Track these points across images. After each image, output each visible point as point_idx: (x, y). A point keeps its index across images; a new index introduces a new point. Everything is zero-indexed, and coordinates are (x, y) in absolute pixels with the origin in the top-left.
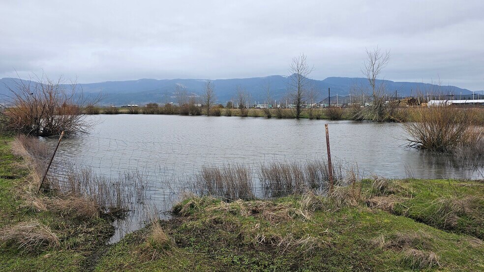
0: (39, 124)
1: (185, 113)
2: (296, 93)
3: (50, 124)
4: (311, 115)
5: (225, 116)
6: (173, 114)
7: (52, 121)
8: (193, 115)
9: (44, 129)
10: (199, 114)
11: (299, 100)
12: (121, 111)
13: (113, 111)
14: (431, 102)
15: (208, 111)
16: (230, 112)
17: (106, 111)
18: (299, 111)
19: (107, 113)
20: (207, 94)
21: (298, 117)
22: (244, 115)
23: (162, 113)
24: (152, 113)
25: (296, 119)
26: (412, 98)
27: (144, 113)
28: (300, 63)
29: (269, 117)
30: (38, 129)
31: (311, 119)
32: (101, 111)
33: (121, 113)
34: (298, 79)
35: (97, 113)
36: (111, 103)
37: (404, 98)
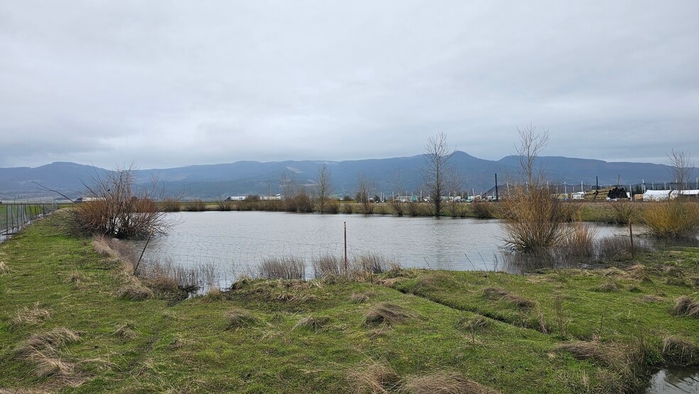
0: (113, 225)
1: (292, 209)
2: (434, 182)
3: (126, 224)
4: (454, 212)
5: (344, 213)
6: (276, 210)
7: (128, 220)
8: (302, 211)
9: (119, 230)
10: (310, 211)
11: (438, 191)
12: (208, 207)
13: (198, 207)
14: (649, 194)
15: (322, 207)
16: (350, 207)
17: (189, 206)
18: (438, 207)
19: (190, 210)
20: (321, 184)
21: (438, 215)
22: (369, 211)
23: (262, 209)
24: (249, 209)
25: (434, 217)
26: (615, 188)
27: (238, 210)
28: (438, 143)
29: (400, 215)
30: (113, 230)
31: (454, 217)
32: (182, 207)
33: (208, 210)
34: (436, 164)
35: (176, 210)
36: (196, 196)
37: (603, 187)
